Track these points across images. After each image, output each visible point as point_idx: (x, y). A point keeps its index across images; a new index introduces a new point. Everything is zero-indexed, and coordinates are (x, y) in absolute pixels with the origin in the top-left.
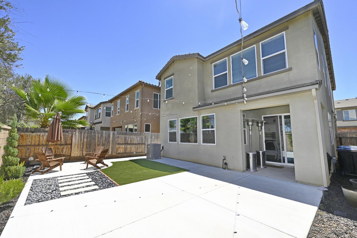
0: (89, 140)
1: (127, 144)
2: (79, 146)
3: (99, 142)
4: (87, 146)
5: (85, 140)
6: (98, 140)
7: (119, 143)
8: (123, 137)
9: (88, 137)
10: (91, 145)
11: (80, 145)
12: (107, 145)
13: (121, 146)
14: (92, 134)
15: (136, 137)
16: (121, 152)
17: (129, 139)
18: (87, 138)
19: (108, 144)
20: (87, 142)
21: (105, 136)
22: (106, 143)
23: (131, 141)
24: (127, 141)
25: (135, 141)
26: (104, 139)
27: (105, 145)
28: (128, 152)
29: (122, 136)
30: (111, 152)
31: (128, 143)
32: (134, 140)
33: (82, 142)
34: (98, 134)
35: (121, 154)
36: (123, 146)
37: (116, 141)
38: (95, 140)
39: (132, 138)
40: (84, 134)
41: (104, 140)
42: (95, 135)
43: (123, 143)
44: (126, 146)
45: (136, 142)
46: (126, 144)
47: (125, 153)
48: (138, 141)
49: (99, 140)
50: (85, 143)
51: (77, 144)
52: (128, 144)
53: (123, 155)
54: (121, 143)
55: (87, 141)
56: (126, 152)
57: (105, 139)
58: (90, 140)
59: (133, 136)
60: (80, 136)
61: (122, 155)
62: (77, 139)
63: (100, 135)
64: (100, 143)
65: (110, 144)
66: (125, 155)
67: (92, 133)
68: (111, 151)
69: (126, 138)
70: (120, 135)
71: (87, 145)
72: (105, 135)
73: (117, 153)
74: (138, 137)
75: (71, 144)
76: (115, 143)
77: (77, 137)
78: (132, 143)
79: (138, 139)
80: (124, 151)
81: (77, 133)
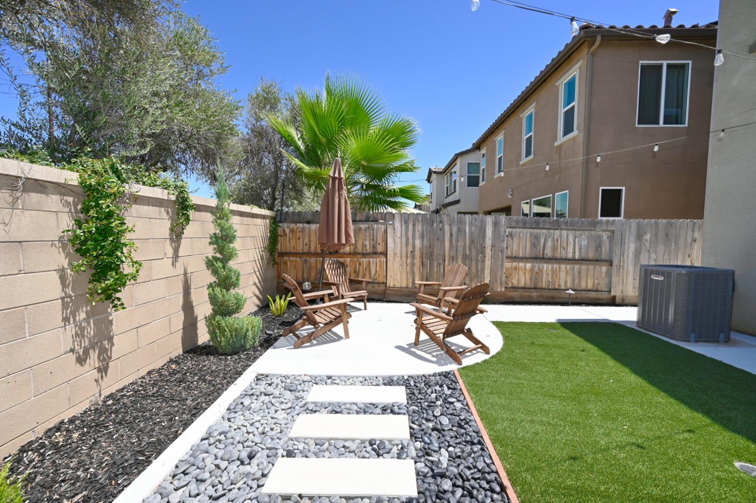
0: (428, 243)
1: (540, 259)
2: (404, 259)
3: (454, 249)
4: (424, 260)
5: (418, 243)
6: (451, 241)
7: (514, 255)
8: (528, 234)
9: (425, 234)
10: (433, 258)
11: (407, 258)
12: (477, 260)
13: (521, 265)
14: (435, 224)
15: (575, 237)
16: (522, 284)
17: (549, 243)
18: (422, 237)
19: (480, 255)
20: (422, 248)
21: (471, 233)
22: (474, 254)
23: (554, 249)
24: (542, 248)
25: (570, 250)
26: (467, 239)
27: (471, 260)
28: (544, 286)
29: (525, 230)
30: (490, 281)
31: (543, 256)
32: (565, 244)
33: (410, 249)
34: (450, 225)
35: (523, 292)
36: (529, 265)
37: (503, 248)
38: (443, 242)
39: (557, 240)
40: (414, 225)
41: (467, 243)
42: (442, 230)
43: (528, 255)
44: (538, 265)
45: (574, 252)
46: (536, 258)
47: (535, 288)
48: (580, 249)
49: (454, 242)
50: (417, 253)
51: (399, 255)
52: (543, 258)
54: (521, 255)
55: (423, 245)
56: (539, 285)
57: (472, 242)
58: (430, 244)
59: (564, 233)
60: (404, 232)
61: (524, 294)
62: (398, 240)
63: (455, 229)
64: (457, 251)
65: (487, 258)
66: (534, 294)
67: (433, 224)
68: (489, 279)
69: (537, 237)
70: (518, 230)
71: (422, 257)
72: (470, 229)
73: (509, 288)
74: (583, 237)
75: (385, 254)
76: (500, 254)
77: (398, 234)
78: (559, 257)
79: (583, 243)
80: (531, 281)
81: (397, 224)
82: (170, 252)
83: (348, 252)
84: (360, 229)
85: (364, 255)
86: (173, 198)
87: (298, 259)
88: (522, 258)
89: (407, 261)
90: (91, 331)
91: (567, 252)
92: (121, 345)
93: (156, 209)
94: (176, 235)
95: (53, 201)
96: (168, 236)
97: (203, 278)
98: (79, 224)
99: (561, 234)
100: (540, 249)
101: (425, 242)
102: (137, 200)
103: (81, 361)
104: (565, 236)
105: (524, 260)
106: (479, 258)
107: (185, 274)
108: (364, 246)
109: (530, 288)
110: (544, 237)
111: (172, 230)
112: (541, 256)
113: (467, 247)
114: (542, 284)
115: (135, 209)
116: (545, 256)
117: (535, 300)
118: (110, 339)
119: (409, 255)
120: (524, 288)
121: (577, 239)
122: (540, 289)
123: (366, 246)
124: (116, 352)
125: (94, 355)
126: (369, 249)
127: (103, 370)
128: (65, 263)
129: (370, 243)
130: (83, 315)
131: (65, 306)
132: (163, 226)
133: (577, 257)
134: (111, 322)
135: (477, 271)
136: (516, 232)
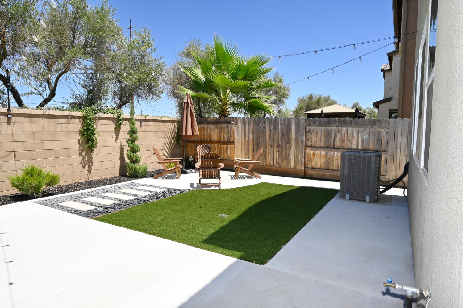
1: (332, 148)
2: (243, 146)
3: (272, 140)
4: (254, 147)
5: (251, 136)
6: (270, 135)
7: (312, 145)
8: (323, 131)
9: (255, 131)
10: (259, 146)
11: (245, 145)
12: (286, 147)
13: (318, 152)
14: (260, 124)
15: (358, 133)
16: (319, 166)
17: (338, 137)
18: (253, 132)
19: (288, 145)
20: (253, 140)
21: (282, 130)
22: (284, 144)
23: (342, 141)
24: (332, 141)
25: (355, 142)
26: (280, 134)
27: (282, 147)
28: (334, 168)
29: (320, 128)
30: (294, 162)
31: (334, 146)
32: (350, 137)
33: (247, 140)
34: (270, 125)
35: (318, 171)
36: (323, 153)
37: (303, 140)
38: (265, 135)
39: (344, 135)
40: (249, 125)
41: (280, 136)
42: (265, 127)
43: (322, 146)
44: (331, 153)
45: (358, 144)
46: (328, 148)
47: (328, 169)
48: (363, 141)
49: (272, 136)
50: (251, 142)
51: (240, 143)
52: (334, 148)
53: (322, 173)
54: (317, 145)
55: (254, 137)
56: (331, 168)
57: (283, 135)
58: (257, 136)
59: (350, 129)
60: (243, 129)
61: (320, 173)
62: (240, 134)
63: (272, 127)
64: (273, 141)
65: (292, 146)
66: (327, 173)
67: (259, 124)
68: (294, 161)
69: (329, 133)
70: (315, 127)
71: (253, 145)
72: (282, 127)
73: (309, 168)
74: (365, 132)
75: (233, 142)
76: (301, 144)
77: (240, 130)
78: (346, 147)
79: (365, 137)
80: (325, 164)
81: (240, 124)
82: (115, 137)
83: (216, 141)
84: (222, 128)
85: (224, 143)
86: (116, 117)
87: (193, 144)
88: (318, 147)
89: (245, 147)
90: (86, 159)
91: (352, 144)
92: (95, 166)
93: (109, 121)
94: (117, 130)
95: (77, 121)
96: (114, 131)
97: (127, 148)
98: (83, 126)
99: (347, 131)
100: (331, 141)
101: (255, 136)
102: (100, 118)
103: (83, 167)
104: (351, 131)
105: (319, 149)
106: (287, 146)
107: (121, 146)
108: (224, 137)
109: (324, 169)
110: (334, 132)
111: (115, 129)
112: (332, 146)
113: (280, 138)
114: (333, 166)
115: (101, 122)
116: (335, 146)
117: (328, 177)
118: (92, 163)
119: (246, 143)
120: (320, 169)
121: (360, 134)
122: (332, 170)
123: (225, 138)
124: (93, 168)
125: (87, 166)
126: (226, 140)
127: (90, 172)
128: (79, 138)
129: (227, 136)
130: (84, 154)
131: (79, 150)
132: (111, 126)
133: (360, 148)
134: (92, 158)
135: (286, 155)
136: (314, 129)
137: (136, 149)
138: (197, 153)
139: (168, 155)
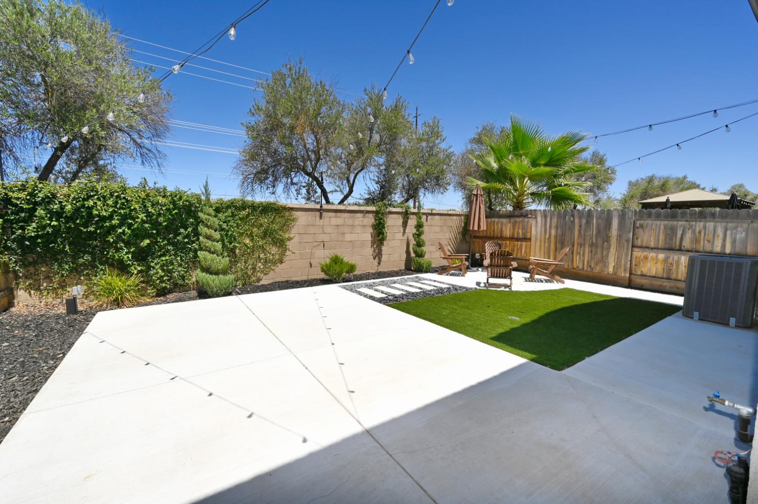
0: (561, 233)
1: (677, 250)
2: (543, 244)
3: (583, 237)
4: (557, 245)
5: (553, 232)
6: (580, 231)
7: (644, 245)
8: (662, 227)
9: (559, 225)
10: (564, 245)
11: (545, 242)
12: (603, 247)
13: (652, 254)
14: (567, 217)
15: (726, 230)
16: (653, 273)
17: (689, 235)
18: (557, 228)
19: (606, 244)
20: (556, 237)
21: (598, 225)
22: (600, 242)
23: (696, 240)
24: (678, 240)
25: (718, 244)
26: (594, 230)
27: (597, 247)
28: (680, 277)
29: (659, 222)
30: (614, 267)
31: (680, 247)
32: (711, 236)
33: (547, 236)
34: (580, 218)
36: (661, 256)
37: (629, 238)
38: (572, 232)
39: (700, 232)
40: (551, 219)
41: (594, 233)
42: (573, 222)
43: (660, 247)
44: (674, 256)
45: (724, 246)
46: (671, 249)
47: (668, 279)
49: (582, 232)
50: (553, 239)
51: (539, 240)
52: (680, 250)
53: (657, 283)
54: (652, 244)
55: (557, 233)
56: (674, 276)
57: (599, 232)
59: (710, 225)
60: (543, 224)
61: (653, 282)
62: (539, 229)
63: (584, 221)
64: (584, 239)
65: (612, 246)
66: (667, 284)
67: (565, 218)
68: (613, 265)
69: (673, 230)
70: (650, 222)
71: (556, 243)
72: (597, 221)
73: (638, 275)
74: (739, 229)
75: (530, 239)
76: (626, 243)
77: (539, 225)
78: (701, 250)
79: (738, 237)
80: (664, 271)
81: (539, 218)
82: (402, 230)
83: (508, 236)
84: (516, 222)
85: (518, 239)
86: (404, 211)
87: (481, 240)
88: (652, 249)
89: (545, 245)
90: (377, 251)
91: (713, 245)
92: (384, 258)
93: (398, 215)
94: (405, 224)
95: (371, 215)
96: (401, 225)
97: (413, 242)
98: (376, 220)
99: (705, 227)
100: (676, 241)
101: (559, 231)
102: (391, 213)
103: (374, 258)
104: (712, 228)
105: (655, 250)
106: (605, 246)
107: (408, 239)
108: (518, 233)
109: (662, 278)
110: (682, 229)
111: (403, 223)
112: (678, 248)
113: (594, 236)
114: (677, 273)
115: (391, 216)
116: (683, 248)
117: (668, 289)
118: (381, 255)
119: (546, 241)
120: (655, 277)
121: (729, 232)
122: (675, 280)
123: (519, 233)
124: (383, 259)
125: (377, 258)
126: (521, 236)
127: (379, 263)
128: (372, 231)
129: (522, 231)
130: (375, 246)
131: (372, 243)
132: (399, 220)
133: (728, 251)
134: (382, 250)
135: (603, 257)
136: (648, 224)
137: (422, 243)
138: (485, 250)
139: (453, 251)
